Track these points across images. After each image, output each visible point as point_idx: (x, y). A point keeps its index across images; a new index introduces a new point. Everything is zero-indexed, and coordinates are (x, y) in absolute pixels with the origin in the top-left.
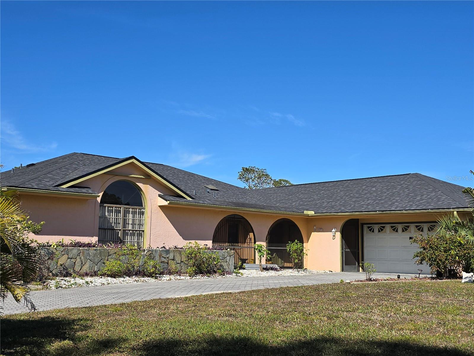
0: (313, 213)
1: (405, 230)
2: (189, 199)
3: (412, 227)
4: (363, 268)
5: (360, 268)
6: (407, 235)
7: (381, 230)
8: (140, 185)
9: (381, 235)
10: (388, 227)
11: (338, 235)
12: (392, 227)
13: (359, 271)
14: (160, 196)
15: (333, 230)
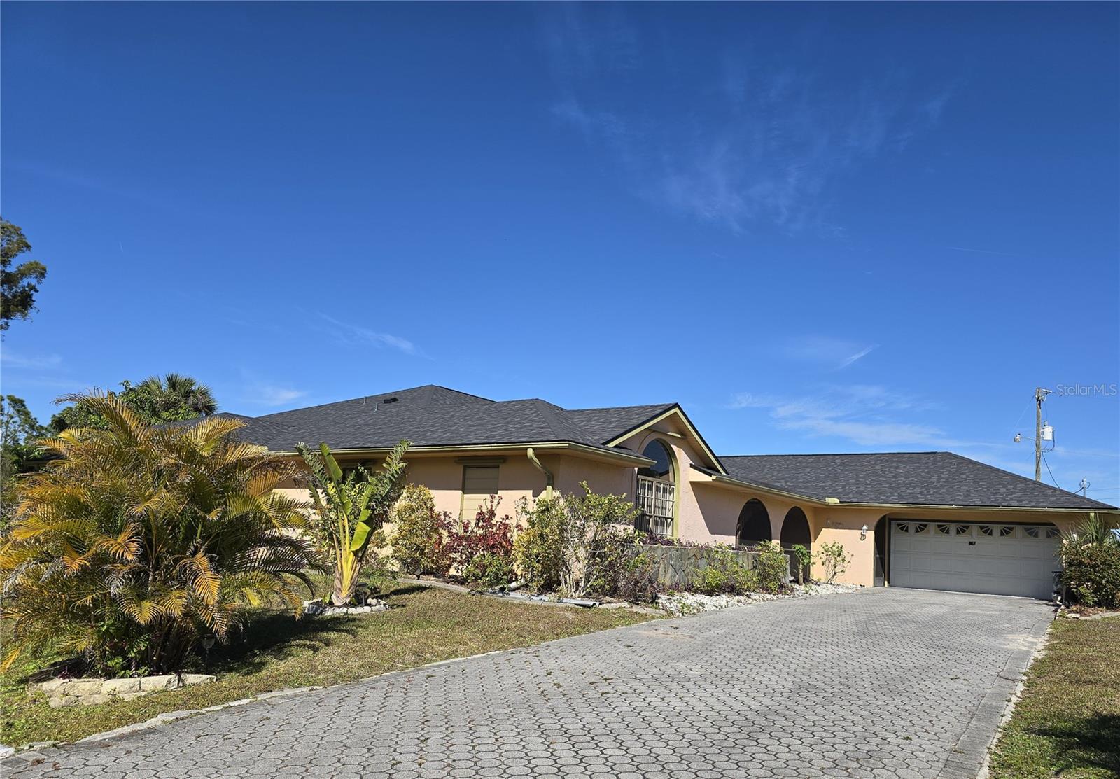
0: (838, 501)
1: (960, 531)
2: (724, 473)
3: (974, 529)
4: (889, 582)
5: (886, 582)
6: (964, 539)
7: (919, 529)
8: (674, 447)
9: (920, 536)
10: (932, 527)
11: (871, 535)
12: (939, 526)
13: (884, 585)
14: (692, 466)
15: (865, 527)
